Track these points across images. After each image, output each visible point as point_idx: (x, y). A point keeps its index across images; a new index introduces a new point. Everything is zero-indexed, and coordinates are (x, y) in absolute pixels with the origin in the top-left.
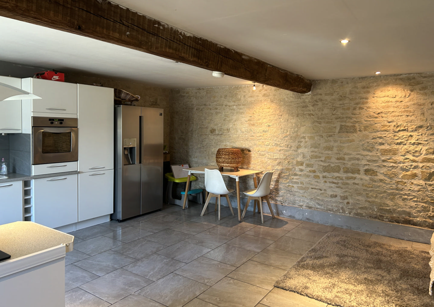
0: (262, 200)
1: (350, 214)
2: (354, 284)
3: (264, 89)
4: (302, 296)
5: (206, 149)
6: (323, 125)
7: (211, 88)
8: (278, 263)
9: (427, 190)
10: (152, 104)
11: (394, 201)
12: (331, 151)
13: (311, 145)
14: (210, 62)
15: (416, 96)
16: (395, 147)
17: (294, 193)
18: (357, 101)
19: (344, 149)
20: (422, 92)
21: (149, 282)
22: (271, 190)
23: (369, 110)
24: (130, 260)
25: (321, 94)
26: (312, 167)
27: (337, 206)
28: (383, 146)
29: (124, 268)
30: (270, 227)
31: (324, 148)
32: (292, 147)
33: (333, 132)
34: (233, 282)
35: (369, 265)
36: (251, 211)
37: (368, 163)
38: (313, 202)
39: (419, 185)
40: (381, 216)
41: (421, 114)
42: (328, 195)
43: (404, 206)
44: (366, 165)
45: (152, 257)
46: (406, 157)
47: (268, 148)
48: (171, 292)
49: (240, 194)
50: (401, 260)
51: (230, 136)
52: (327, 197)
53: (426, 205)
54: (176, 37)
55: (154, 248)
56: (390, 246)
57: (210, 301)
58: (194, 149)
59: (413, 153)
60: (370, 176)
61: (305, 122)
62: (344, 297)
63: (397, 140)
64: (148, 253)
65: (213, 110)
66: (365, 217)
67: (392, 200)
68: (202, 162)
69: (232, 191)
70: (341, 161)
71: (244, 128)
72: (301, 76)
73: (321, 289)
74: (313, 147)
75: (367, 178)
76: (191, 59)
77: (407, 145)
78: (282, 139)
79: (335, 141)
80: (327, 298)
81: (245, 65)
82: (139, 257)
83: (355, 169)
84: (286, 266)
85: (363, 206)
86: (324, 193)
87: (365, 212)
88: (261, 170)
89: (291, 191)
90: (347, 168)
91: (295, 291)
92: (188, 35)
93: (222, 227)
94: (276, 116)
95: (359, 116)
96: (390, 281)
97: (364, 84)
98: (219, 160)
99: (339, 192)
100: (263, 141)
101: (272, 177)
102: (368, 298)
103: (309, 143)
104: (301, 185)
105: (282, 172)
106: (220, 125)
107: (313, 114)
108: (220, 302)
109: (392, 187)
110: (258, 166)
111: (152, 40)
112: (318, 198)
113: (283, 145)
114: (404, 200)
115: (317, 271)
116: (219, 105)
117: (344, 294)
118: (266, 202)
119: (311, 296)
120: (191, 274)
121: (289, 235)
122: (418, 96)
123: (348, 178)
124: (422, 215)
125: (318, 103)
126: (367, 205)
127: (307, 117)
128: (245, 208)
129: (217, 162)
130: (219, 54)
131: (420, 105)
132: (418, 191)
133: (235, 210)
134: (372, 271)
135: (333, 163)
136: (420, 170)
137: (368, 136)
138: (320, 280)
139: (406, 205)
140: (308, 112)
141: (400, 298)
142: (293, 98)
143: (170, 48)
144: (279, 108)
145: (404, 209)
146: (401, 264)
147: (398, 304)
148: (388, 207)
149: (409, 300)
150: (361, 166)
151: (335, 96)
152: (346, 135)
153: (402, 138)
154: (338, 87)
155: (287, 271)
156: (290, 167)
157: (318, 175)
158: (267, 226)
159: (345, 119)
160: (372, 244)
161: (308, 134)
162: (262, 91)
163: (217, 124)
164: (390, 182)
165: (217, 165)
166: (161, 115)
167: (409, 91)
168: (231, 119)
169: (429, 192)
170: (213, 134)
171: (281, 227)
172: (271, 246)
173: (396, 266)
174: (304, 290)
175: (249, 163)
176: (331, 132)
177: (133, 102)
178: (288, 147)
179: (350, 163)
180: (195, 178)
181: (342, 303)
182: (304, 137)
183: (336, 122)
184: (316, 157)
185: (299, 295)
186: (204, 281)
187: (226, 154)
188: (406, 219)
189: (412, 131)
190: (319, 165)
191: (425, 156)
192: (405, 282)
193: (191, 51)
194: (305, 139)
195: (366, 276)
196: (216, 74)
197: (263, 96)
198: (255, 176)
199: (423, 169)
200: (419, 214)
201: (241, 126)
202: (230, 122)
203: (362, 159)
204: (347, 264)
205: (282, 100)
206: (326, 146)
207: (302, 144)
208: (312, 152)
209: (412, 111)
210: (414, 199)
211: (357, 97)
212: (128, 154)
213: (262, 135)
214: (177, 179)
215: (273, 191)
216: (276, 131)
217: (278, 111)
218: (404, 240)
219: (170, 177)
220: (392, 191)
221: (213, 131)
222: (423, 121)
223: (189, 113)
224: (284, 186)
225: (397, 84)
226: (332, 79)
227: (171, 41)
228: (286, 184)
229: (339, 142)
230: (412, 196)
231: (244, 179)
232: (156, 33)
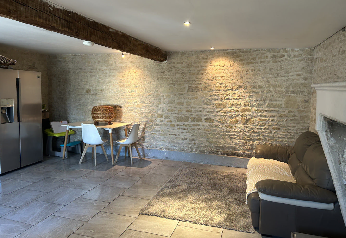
0: (132, 147)
1: (196, 151)
2: (198, 203)
3: (131, 57)
4: (161, 218)
5: (82, 107)
6: (176, 86)
7: (86, 55)
8: (143, 195)
9: (245, 131)
10: (30, 68)
11: (225, 140)
12: (182, 105)
13: (168, 102)
14: (80, 33)
15: (237, 65)
16: (225, 102)
17: (156, 139)
18: (200, 68)
19: (191, 104)
20: (241, 62)
21: (28, 226)
22: (139, 138)
23: (208, 75)
24: (10, 209)
25: (174, 63)
26: (169, 118)
27: (187, 146)
28: (217, 101)
29: (3, 217)
30: (138, 167)
31: (178, 103)
32: (154, 104)
33: (183, 92)
34: (106, 216)
35: (208, 188)
36: (123, 156)
37: (207, 114)
38: (170, 144)
39: (240, 128)
40: (216, 151)
41: (241, 78)
42: (181, 138)
43: (231, 143)
44: (206, 115)
45: (32, 204)
46: (232, 108)
47: (136, 105)
48: (50, 232)
49: (113, 143)
50: (229, 182)
51: (104, 96)
52: (180, 140)
53: (245, 142)
54: (46, 8)
55: (34, 195)
56: (223, 172)
57: (86, 234)
58: (72, 107)
59: (236, 105)
60: (209, 123)
61: (163, 84)
62: (191, 214)
63: (226, 96)
64: (27, 201)
65: (88, 73)
66: (206, 153)
67: (223, 139)
68: (79, 118)
69: (107, 141)
70: (189, 113)
71: (116, 89)
72: (159, 48)
73: (174, 210)
74: (169, 103)
75: (207, 124)
76: (62, 29)
77: (232, 100)
78: (147, 97)
79: (185, 98)
80: (179, 216)
81: (112, 37)
82: (18, 205)
83: (199, 118)
84: (149, 197)
85: (205, 145)
86: (178, 137)
87: (206, 150)
88: (130, 122)
89: (154, 137)
90: (193, 118)
91: (155, 215)
92: (58, 8)
93: (98, 171)
94: (141, 79)
95: (200, 80)
96: (222, 197)
97: (203, 56)
98: (94, 116)
99: (188, 136)
100: (132, 99)
101: (139, 127)
102: (207, 212)
103: (166, 100)
104: (162, 132)
105: (147, 123)
106: (95, 86)
107: (169, 78)
108: (94, 233)
109: (223, 130)
110: (128, 119)
111: (21, 9)
112: (174, 141)
113: (147, 102)
114: (231, 138)
115: (172, 198)
116: (93, 69)
117: (191, 211)
118: (135, 147)
119: (167, 217)
120: (69, 214)
121: (152, 172)
122: (238, 65)
123: (194, 125)
124: (242, 148)
125: (172, 70)
126: (207, 144)
127: (165, 80)
128: (117, 154)
129: (92, 117)
130: (89, 26)
131: (240, 72)
132: (240, 132)
133: (109, 156)
134: (210, 192)
135: (184, 115)
136: (241, 117)
137: (207, 94)
138: (174, 204)
139: (232, 142)
140: (165, 77)
141: (228, 209)
142: (154, 65)
143: (40, 17)
144: (144, 72)
145: (231, 145)
146: (229, 185)
147: (227, 213)
148: (221, 144)
149: (234, 209)
150: (203, 116)
151: (184, 65)
152: (192, 93)
153: (229, 95)
154: (186, 57)
155: (150, 201)
156: (153, 119)
157: (174, 124)
158: (135, 167)
159: (191, 82)
160: (211, 172)
161: (166, 93)
162: (129, 59)
163: (92, 86)
164: (222, 126)
165: (93, 120)
166: (39, 77)
167: (233, 62)
168: (104, 81)
169: (246, 132)
170: (89, 94)
171: (146, 166)
172: (138, 182)
173: (226, 186)
174: (162, 213)
175: (120, 117)
176: (182, 92)
177: (9, 65)
178: (151, 103)
179: (195, 114)
180: (74, 132)
181: (189, 219)
182: (163, 96)
183: (185, 84)
184: (172, 110)
185: (159, 217)
186: (81, 219)
187: (100, 110)
188: (233, 152)
189: (235, 90)
190: (174, 117)
191: (243, 108)
192: (232, 197)
193: (61, 21)
194: (164, 97)
195: (206, 196)
196: (86, 43)
197: (130, 63)
198: (126, 128)
199: (242, 117)
200: (241, 148)
201: (113, 87)
202: (104, 84)
203: (204, 111)
204: (193, 189)
205: (145, 66)
206: (179, 102)
207: (162, 101)
208: (169, 106)
209: (235, 76)
210: (237, 138)
211: (199, 66)
212: (6, 114)
213: (131, 95)
214: (57, 134)
215: (140, 138)
216: (141, 91)
217: (143, 75)
218: (232, 167)
219: (50, 133)
220: (223, 133)
221: (88, 91)
222: (241, 83)
223: (66, 76)
224: (148, 134)
225: (225, 57)
226: (182, 51)
227: (40, 12)
228: (150, 132)
229: (188, 98)
230: (236, 136)
231: (116, 131)
232: (25, 3)
